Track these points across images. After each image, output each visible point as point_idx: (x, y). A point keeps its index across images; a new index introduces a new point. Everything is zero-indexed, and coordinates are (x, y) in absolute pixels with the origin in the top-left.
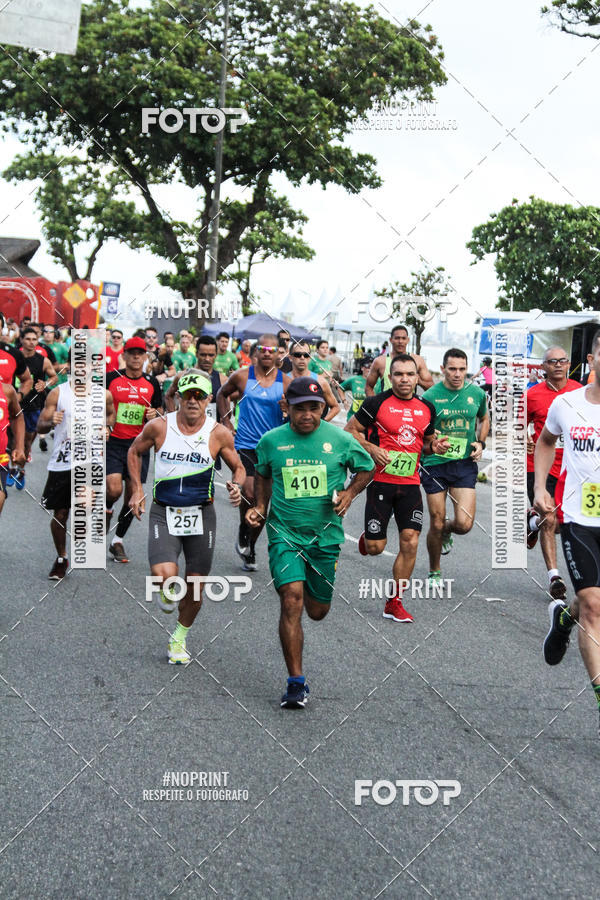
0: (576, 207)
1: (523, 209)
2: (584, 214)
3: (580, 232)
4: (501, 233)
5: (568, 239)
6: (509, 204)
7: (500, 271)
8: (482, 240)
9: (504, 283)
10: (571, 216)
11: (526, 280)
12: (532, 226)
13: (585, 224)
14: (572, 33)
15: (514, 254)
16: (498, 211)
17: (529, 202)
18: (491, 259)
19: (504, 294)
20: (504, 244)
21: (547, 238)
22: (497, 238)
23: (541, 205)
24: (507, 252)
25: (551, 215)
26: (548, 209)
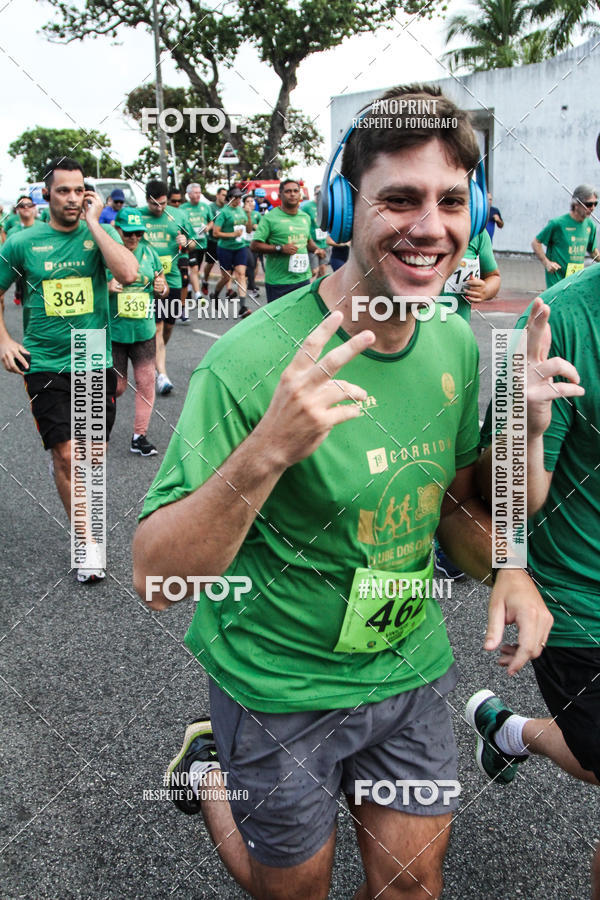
0: (59, 128)
1: (32, 133)
2: (63, 132)
3: (63, 141)
4: (23, 145)
5: (56, 145)
6: (25, 130)
7: (25, 163)
8: (15, 149)
9: (28, 169)
10: (57, 133)
11: (39, 167)
12: (38, 141)
13: (65, 137)
14: (53, 42)
15: (32, 155)
16: (21, 134)
17: (35, 129)
18: (21, 158)
19: (29, 175)
20: (26, 150)
21: (47, 146)
22: (22, 148)
23: (41, 129)
24: (28, 154)
25: (47, 134)
26: (45, 131)
